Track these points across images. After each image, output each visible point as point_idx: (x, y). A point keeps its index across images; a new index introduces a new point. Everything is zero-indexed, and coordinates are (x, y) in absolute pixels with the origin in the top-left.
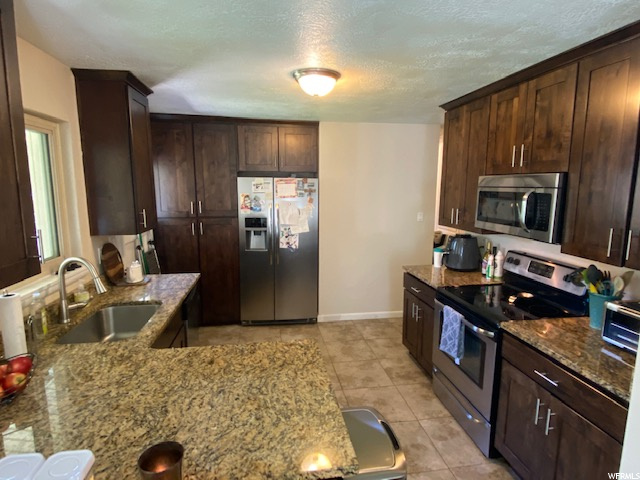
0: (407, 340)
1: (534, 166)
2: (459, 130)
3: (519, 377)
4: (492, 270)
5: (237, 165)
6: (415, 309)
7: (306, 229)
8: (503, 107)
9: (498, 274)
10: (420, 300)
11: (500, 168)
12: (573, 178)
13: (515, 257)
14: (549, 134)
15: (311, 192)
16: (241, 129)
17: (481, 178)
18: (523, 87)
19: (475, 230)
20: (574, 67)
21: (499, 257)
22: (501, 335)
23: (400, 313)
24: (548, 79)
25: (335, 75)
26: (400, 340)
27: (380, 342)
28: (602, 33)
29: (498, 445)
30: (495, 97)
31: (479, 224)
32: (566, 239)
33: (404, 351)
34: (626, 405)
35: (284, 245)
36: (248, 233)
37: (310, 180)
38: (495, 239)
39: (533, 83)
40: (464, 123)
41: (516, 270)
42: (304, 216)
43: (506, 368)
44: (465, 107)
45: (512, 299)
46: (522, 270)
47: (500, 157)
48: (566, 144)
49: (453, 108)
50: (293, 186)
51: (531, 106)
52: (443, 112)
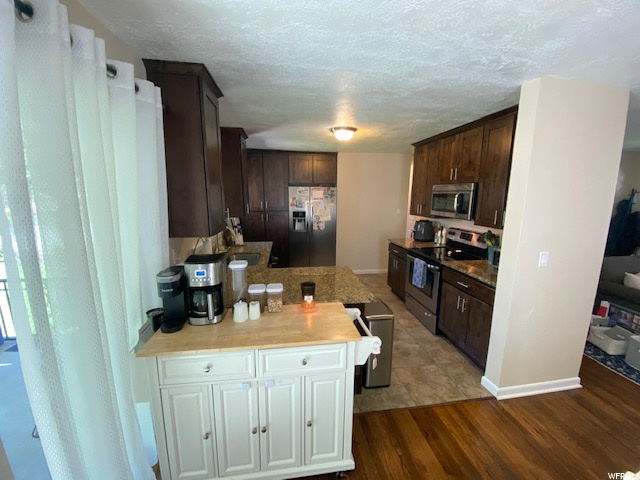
0: (390, 282)
1: (462, 180)
2: (423, 158)
3: (451, 288)
4: (440, 239)
5: (288, 179)
6: (396, 263)
7: (329, 218)
8: (447, 147)
9: (444, 242)
10: (398, 257)
11: (445, 181)
12: (481, 186)
13: (453, 231)
14: (470, 162)
15: (332, 196)
16: (291, 157)
17: (434, 187)
18: (457, 136)
19: (431, 216)
20: (482, 128)
21: (444, 232)
22: (442, 267)
23: (386, 270)
24: (470, 133)
25: (354, 130)
26: (386, 283)
27: (374, 285)
28: (494, 111)
29: (440, 326)
30: (442, 141)
31: (433, 213)
32: (477, 217)
33: (388, 289)
34: (495, 288)
35: (315, 228)
36: (294, 220)
37: (332, 189)
38: (442, 222)
39: (462, 134)
40: (425, 154)
41: (453, 238)
42: (328, 211)
43: (445, 285)
44: (426, 146)
45: (449, 253)
46: (457, 238)
47: (445, 175)
48: (478, 168)
49: (419, 146)
50: (322, 192)
51: (461, 146)
52: (413, 148)
